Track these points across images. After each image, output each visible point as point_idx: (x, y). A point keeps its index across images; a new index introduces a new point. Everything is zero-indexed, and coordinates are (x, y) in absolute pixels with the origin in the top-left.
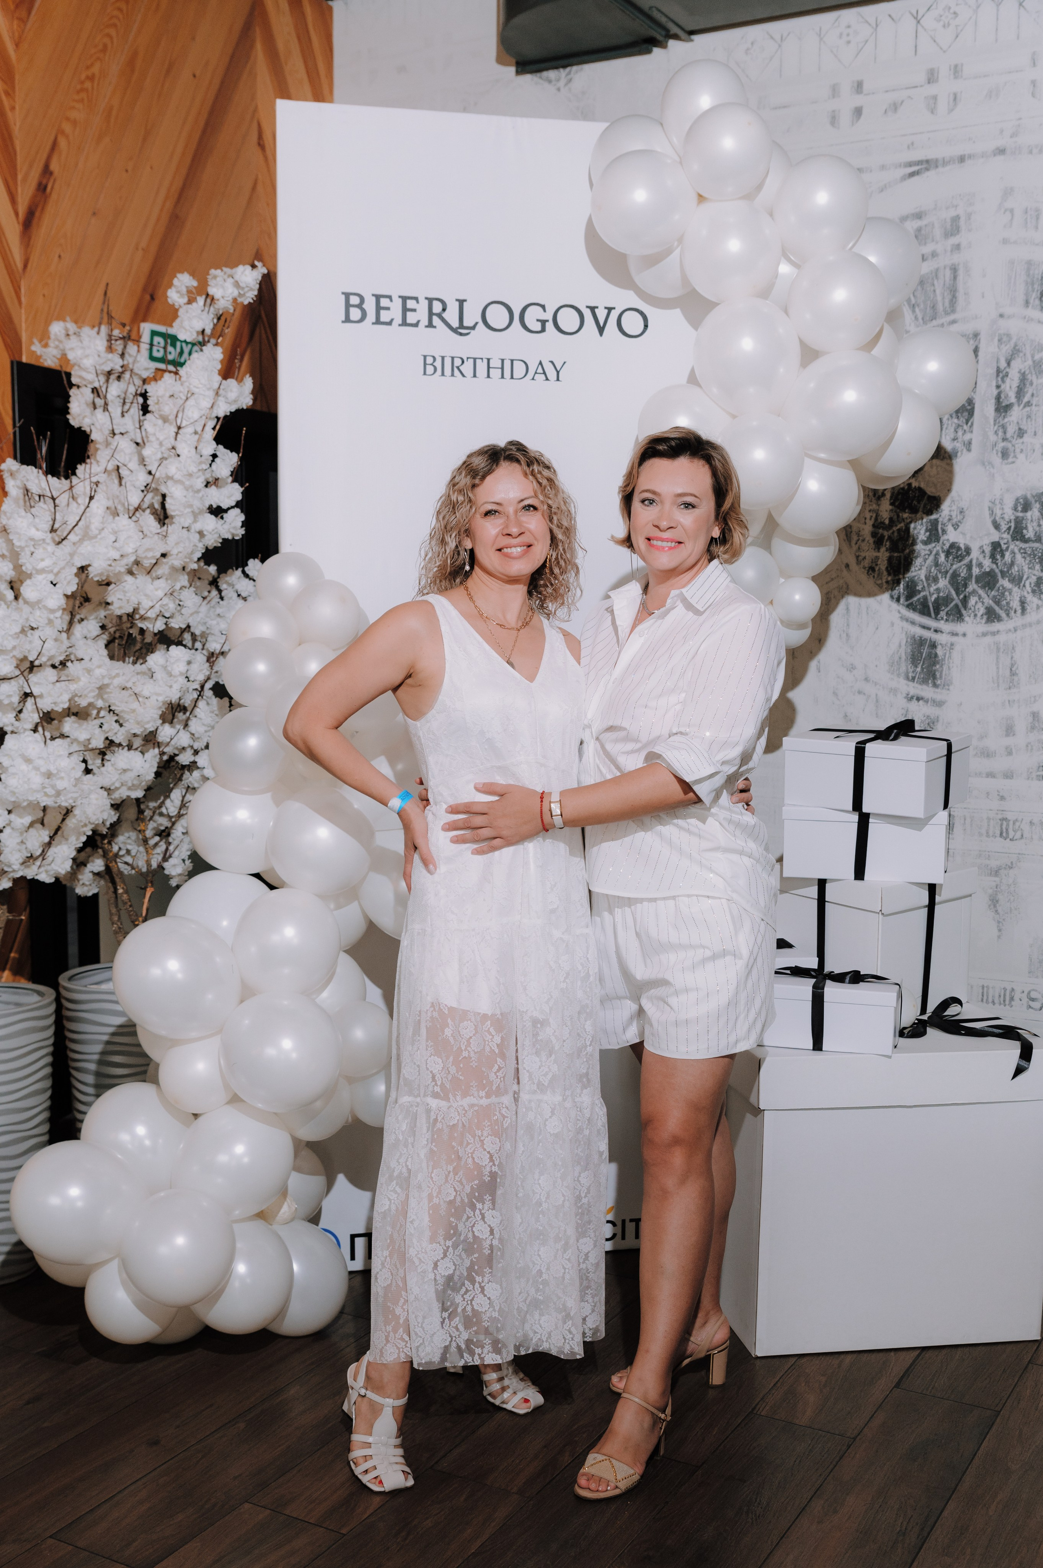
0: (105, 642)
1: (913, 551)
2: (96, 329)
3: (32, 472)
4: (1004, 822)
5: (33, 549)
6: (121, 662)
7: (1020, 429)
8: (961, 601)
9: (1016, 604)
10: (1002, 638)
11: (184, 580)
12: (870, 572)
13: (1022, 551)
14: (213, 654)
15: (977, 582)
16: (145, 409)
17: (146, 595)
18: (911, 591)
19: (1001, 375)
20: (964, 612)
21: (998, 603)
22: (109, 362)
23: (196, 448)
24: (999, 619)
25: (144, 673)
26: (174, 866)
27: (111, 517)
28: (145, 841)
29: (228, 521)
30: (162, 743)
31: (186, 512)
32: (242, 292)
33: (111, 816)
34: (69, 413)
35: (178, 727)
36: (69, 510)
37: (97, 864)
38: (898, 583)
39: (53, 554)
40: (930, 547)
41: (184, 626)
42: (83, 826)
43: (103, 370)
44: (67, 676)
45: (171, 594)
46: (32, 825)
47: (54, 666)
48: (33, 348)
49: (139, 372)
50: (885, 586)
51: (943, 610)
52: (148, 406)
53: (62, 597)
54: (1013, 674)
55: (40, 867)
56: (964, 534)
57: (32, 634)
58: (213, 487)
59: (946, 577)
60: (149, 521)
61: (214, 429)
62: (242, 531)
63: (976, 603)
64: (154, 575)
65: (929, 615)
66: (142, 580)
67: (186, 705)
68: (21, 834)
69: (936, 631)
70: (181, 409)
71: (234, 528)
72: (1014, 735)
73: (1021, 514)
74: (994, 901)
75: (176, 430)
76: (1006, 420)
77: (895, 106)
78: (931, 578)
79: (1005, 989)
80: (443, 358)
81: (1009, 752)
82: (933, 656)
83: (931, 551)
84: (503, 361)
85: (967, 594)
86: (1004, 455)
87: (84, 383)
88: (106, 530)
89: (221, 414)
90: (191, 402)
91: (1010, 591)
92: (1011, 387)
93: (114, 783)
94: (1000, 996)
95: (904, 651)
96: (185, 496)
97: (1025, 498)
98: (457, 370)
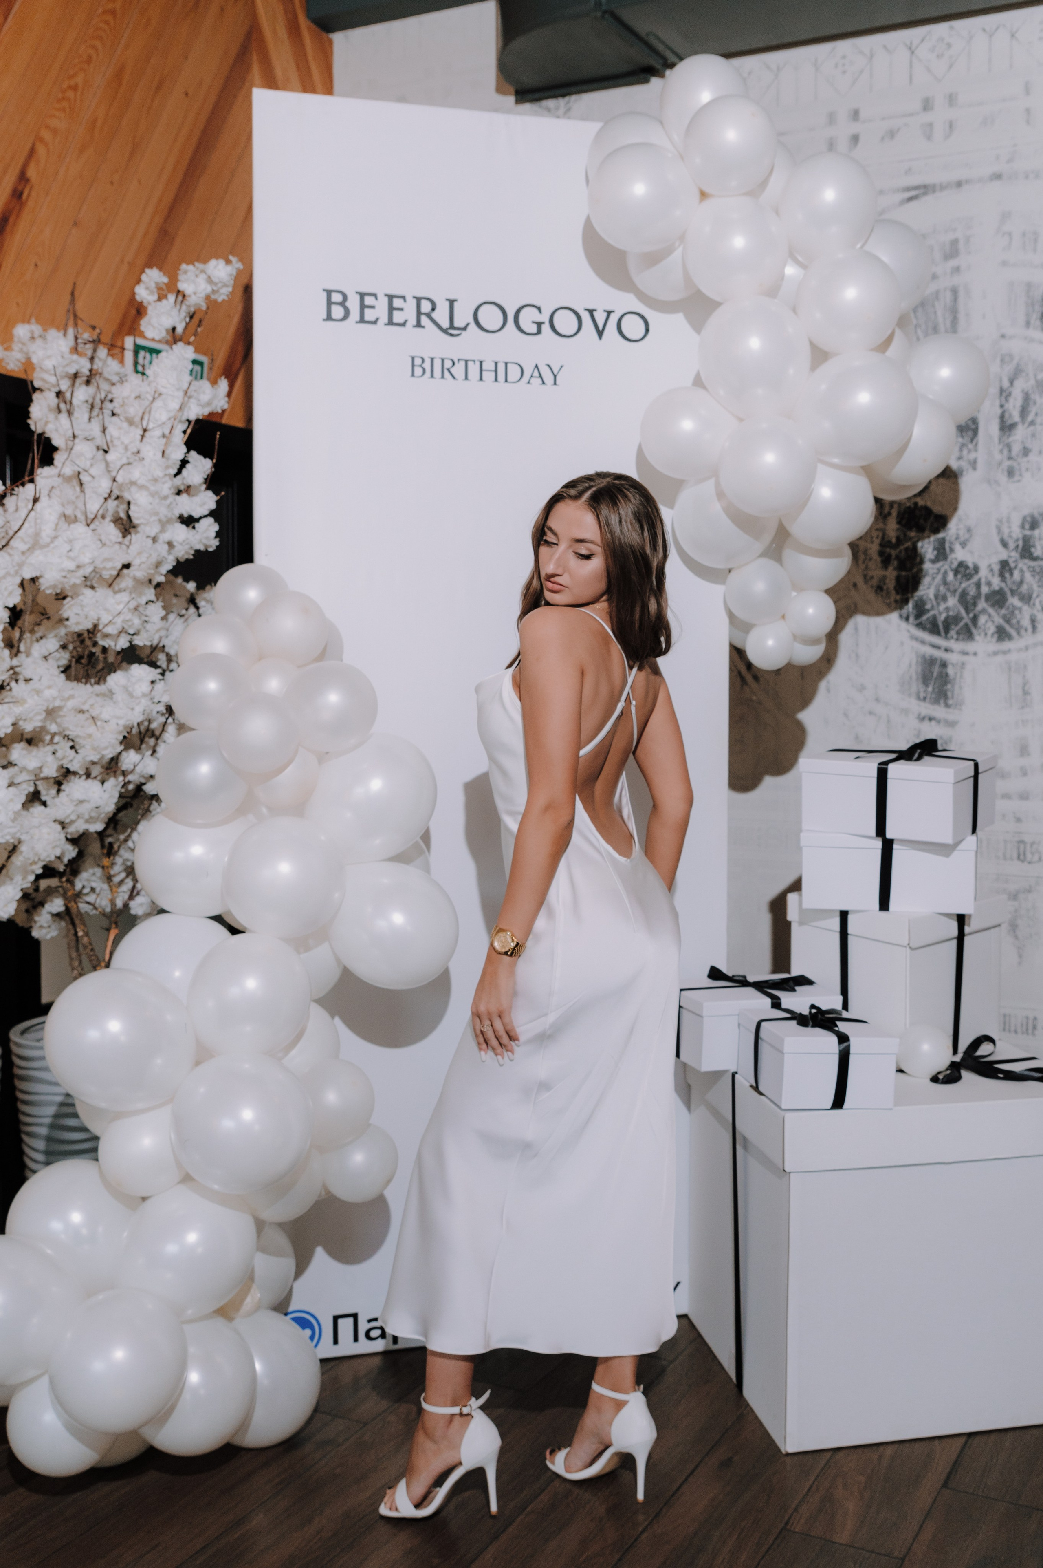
0: (64, 662)
1: (921, 570)
2: (63, 331)
4: (1022, 846)
6: (79, 683)
7: (1024, 448)
8: (970, 620)
9: (1026, 622)
10: (1013, 657)
11: (150, 594)
12: (878, 591)
13: (1031, 569)
15: (987, 600)
17: (106, 610)
18: (920, 610)
20: (974, 631)
21: (1008, 621)
22: (75, 364)
23: (164, 452)
24: (1009, 637)
25: (104, 695)
26: (141, 905)
27: (67, 525)
28: (109, 878)
29: (200, 531)
30: (126, 770)
31: (152, 520)
32: (216, 288)
33: (69, 852)
34: (29, 418)
35: (145, 752)
37: (56, 905)
38: (906, 601)
40: (938, 565)
41: (156, 645)
42: (32, 862)
43: (68, 373)
44: (12, 697)
45: (136, 609)
49: (108, 376)
50: (894, 605)
51: (953, 629)
54: (1026, 693)
56: (971, 552)
58: (184, 495)
59: (955, 596)
60: (111, 530)
61: (184, 432)
62: (216, 542)
63: (986, 622)
64: (116, 588)
65: (938, 633)
66: (102, 592)
67: (154, 728)
69: (946, 650)
70: (148, 410)
71: (207, 538)
72: (1028, 755)
73: (1028, 533)
74: (1013, 927)
75: (141, 432)
76: (1011, 439)
77: (892, 134)
78: (940, 597)
79: (1027, 1018)
80: (432, 360)
81: (1024, 772)
82: (944, 675)
83: (939, 570)
84: (496, 363)
85: (977, 613)
86: (1011, 473)
87: (47, 386)
88: (60, 538)
89: (193, 418)
90: (158, 403)
91: (1020, 609)
92: (1014, 407)
93: (68, 816)
94: (1022, 1025)
95: (915, 671)
96: (151, 503)
97: (1033, 516)
98: (446, 372)
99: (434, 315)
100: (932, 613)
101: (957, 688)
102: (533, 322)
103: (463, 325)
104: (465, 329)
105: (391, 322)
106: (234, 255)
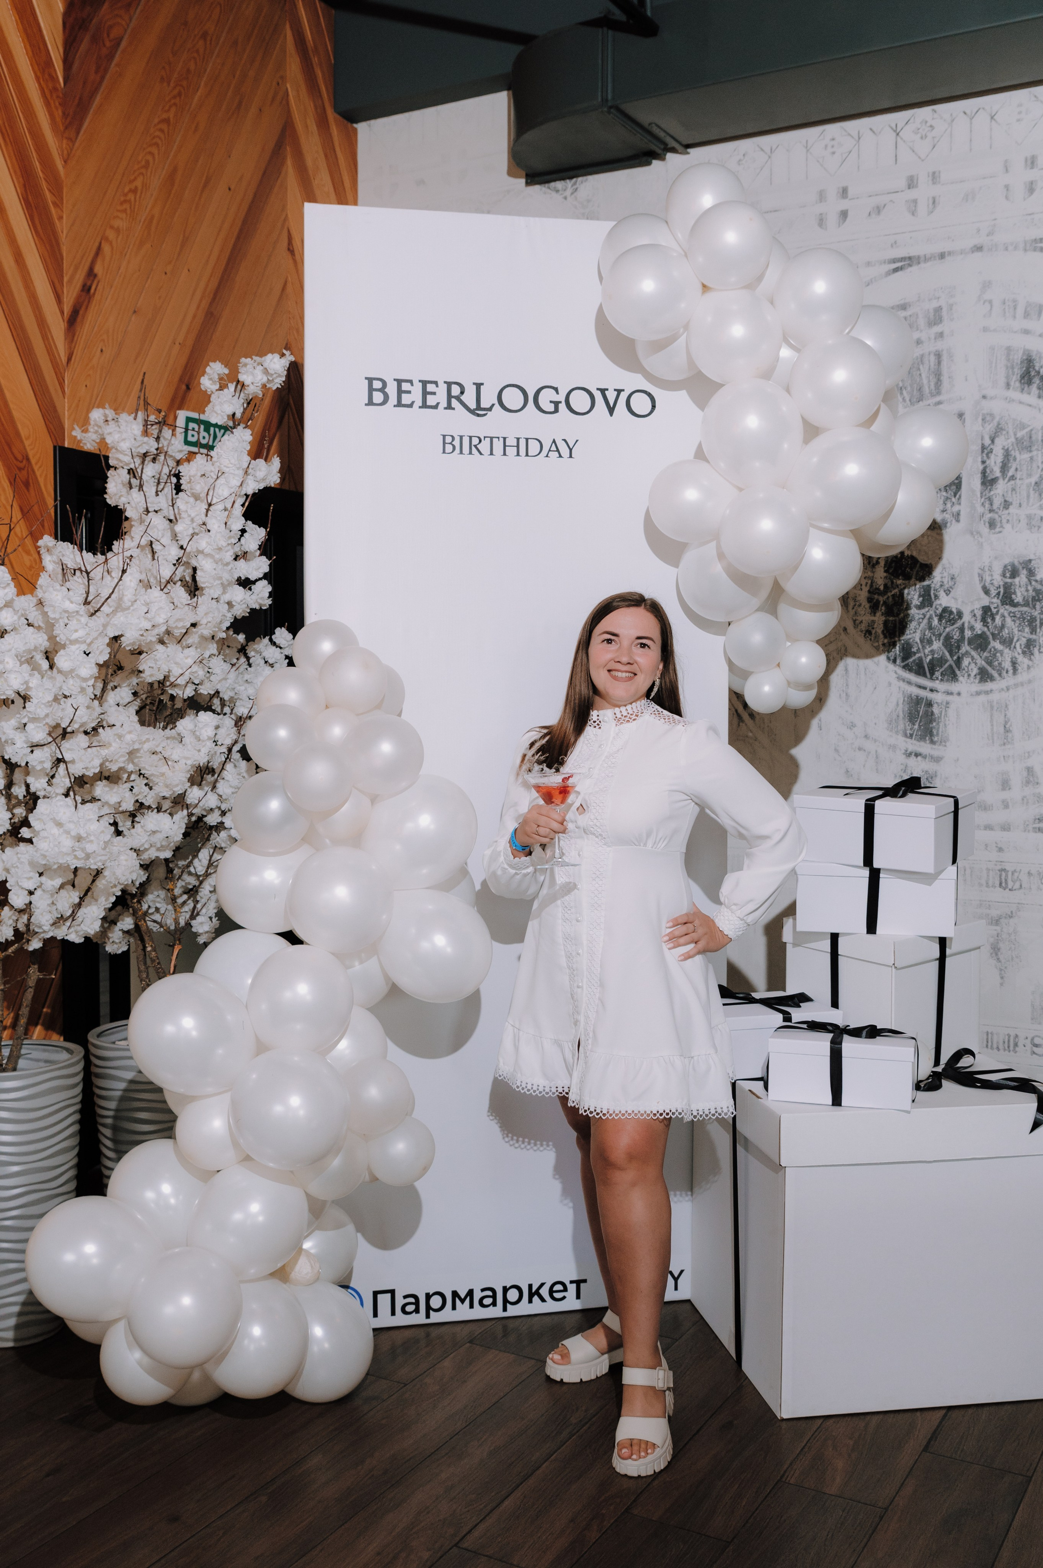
0: (137, 708)
1: (908, 615)
2: (133, 415)
3: (68, 548)
4: (1004, 874)
5: (66, 621)
6: (151, 728)
7: (1005, 501)
8: (955, 662)
9: (1007, 665)
10: (995, 696)
11: (213, 648)
12: (868, 635)
13: (1011, 615)
14: (241, 717)
15: (969, 644)
16: (178, 488)
17: (176, 664)
18: (907, 652)
19: (986, 451)
20: (958, 672)
21: (990, 663)
22: (144, 445)
23: (226, 523)
24: (992, 678)
25: (174, 738)
26: (202, 923)
27: (144, 589)
28: (174, 899)
29: (255, 592)
30: (190, 804)
31: (215, 584)
32: (271, 379)
33: (141, 876)
34: (106, 493)
35: (206, 788)
36: (103, 583)
37: (127, 923)
38: (894, 645)
39: (86, 625)
40: (923, 611)
41: (212, 693)
42: (112, 887)
43: (139, 452)
44: (99, 742)
45: (201, 662)
46: (62, 887)
47: (86, 733)
48: (74, 433)
49: (173, 454)
50: (882, 648)
51: (938, 671)
52: (181, 485)
53: (94, 665)
54: (1007, 731)
55: (69, 927)
56: (956, 599)
57: (65, 702)
58: (242, 560)
59: (939, 640)
60: (180, 593)
61: (243, 505)
62: (270, 602)
63: (969, 663)
64: (184, 644)
65: (924, 675)
66: (172, 648)
67: (215, 767)
68: (52, 895)
69: (932, 690)
71: (262, 598)
72: (1010, 789)
73: (1009, 580)
74: (995, 950)
75: (206, 507)
76: (992, 493)
77: (878, 210)
78: (926, 641)
79: (1010, 1037)
80: (461, 437)
81: (1006, 805)
82: (930, 714)
83: (924, 615)
84: (518, 439)
85: (961, 655)
86: (992, 524)
87: (120, 464)
88: (138, 602)
89: (250, 492)
90: (221, 481)
91: (1002, 652)
92: (995, 463)
93: (143, 845)
94: (1004, 1042)
95: (902, 709)
96: (214, 569)
97: (1013, 565)
98: (474, 448)
99: (462, 398)
101: (941, 725)
102: (551, 402)
103: (488, 406)
104: (490, 409)
106: (286, 350)
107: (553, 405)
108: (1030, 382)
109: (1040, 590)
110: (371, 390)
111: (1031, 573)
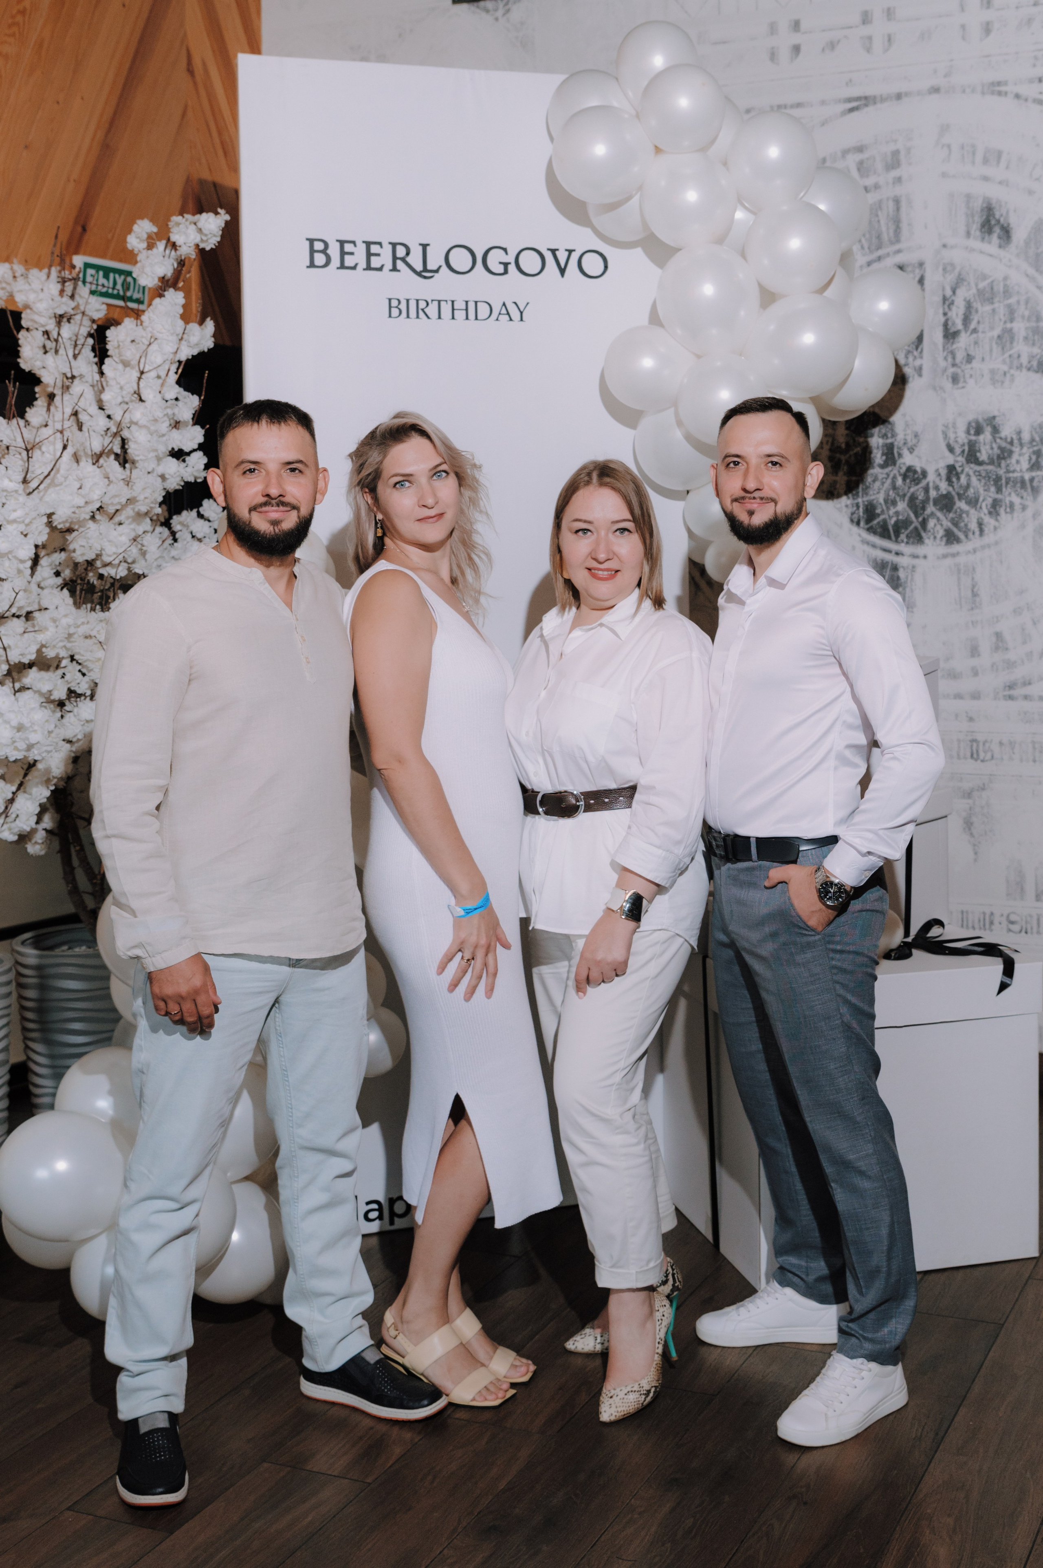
2: (46, 272)
4: (975, 744)
5: (4, 500)
6: (84, 609)
7: (968, 355)
8: (920, 523)
9: (973, 526)
10: (962, 560)
11: (147, 524)
12: (830, 496)
13: (977, 474)
15: (935, 504)
17: (110, 541)
18: (871, 514)
20: (923, 534)
21: (956, 524)
22: (59, 305)
23: (160, 392)
24: (958, 540)
27: (75, 464)
29: (190, 463)
31: (149, 456)
32: (204, 238)
34: (19, 357)
38: (857, 507)
39: (25, 504)
40: (887, 470)
42: (46, 781)
43: (54, 313)
44: (34, 626)
45: (134, 539)
47: (23, 617)
49: (91, 314)
51: (903, 533)
52: (107, 350)
54: (975, 595)
55: (4, 824)
56: (919, 457)
57: (2, 586)
58: (175, 430)
59: (904, 500)
60: (111, 464)
61: (176, 373)
63: (935, 525)
64: (118, 520)
65: (889, 538)
66: (104, 526)
69: (897, 554)
70: (144, 354)
71: (198, 471)
72: (979, 655)
73: (973, 438)
74: (968, 824)
75: (139, 375)
76: (955, 346)
77: (832, 45)
78: (890, 502)
79: (984, 914)
80: (408, 301)
81: (975, 673)
82: (895, 579)
83: (888, 475)
84: (467, 302)
85: (926, 517)
86: (955, 379)
87: (36, 326)
88: (70, 477)
89: (183, 358)
90: (154, 347)
91: (967, 513)
92: (957, 315)
94: (979, 921)
96: (149, 441)
97: (977, 422)
98: (421, 311)
99: (408, 259)
100: (882, 517)
101: (908, 590)
102: (500, 263)
103: (435, 268)
104: (437, 271)
105: (369, 268)
106: (221, 208)
107: (502, 267)
108: (990, 231)
109: (1005, 448)
110: (312, 251)
111: (996, 430)
